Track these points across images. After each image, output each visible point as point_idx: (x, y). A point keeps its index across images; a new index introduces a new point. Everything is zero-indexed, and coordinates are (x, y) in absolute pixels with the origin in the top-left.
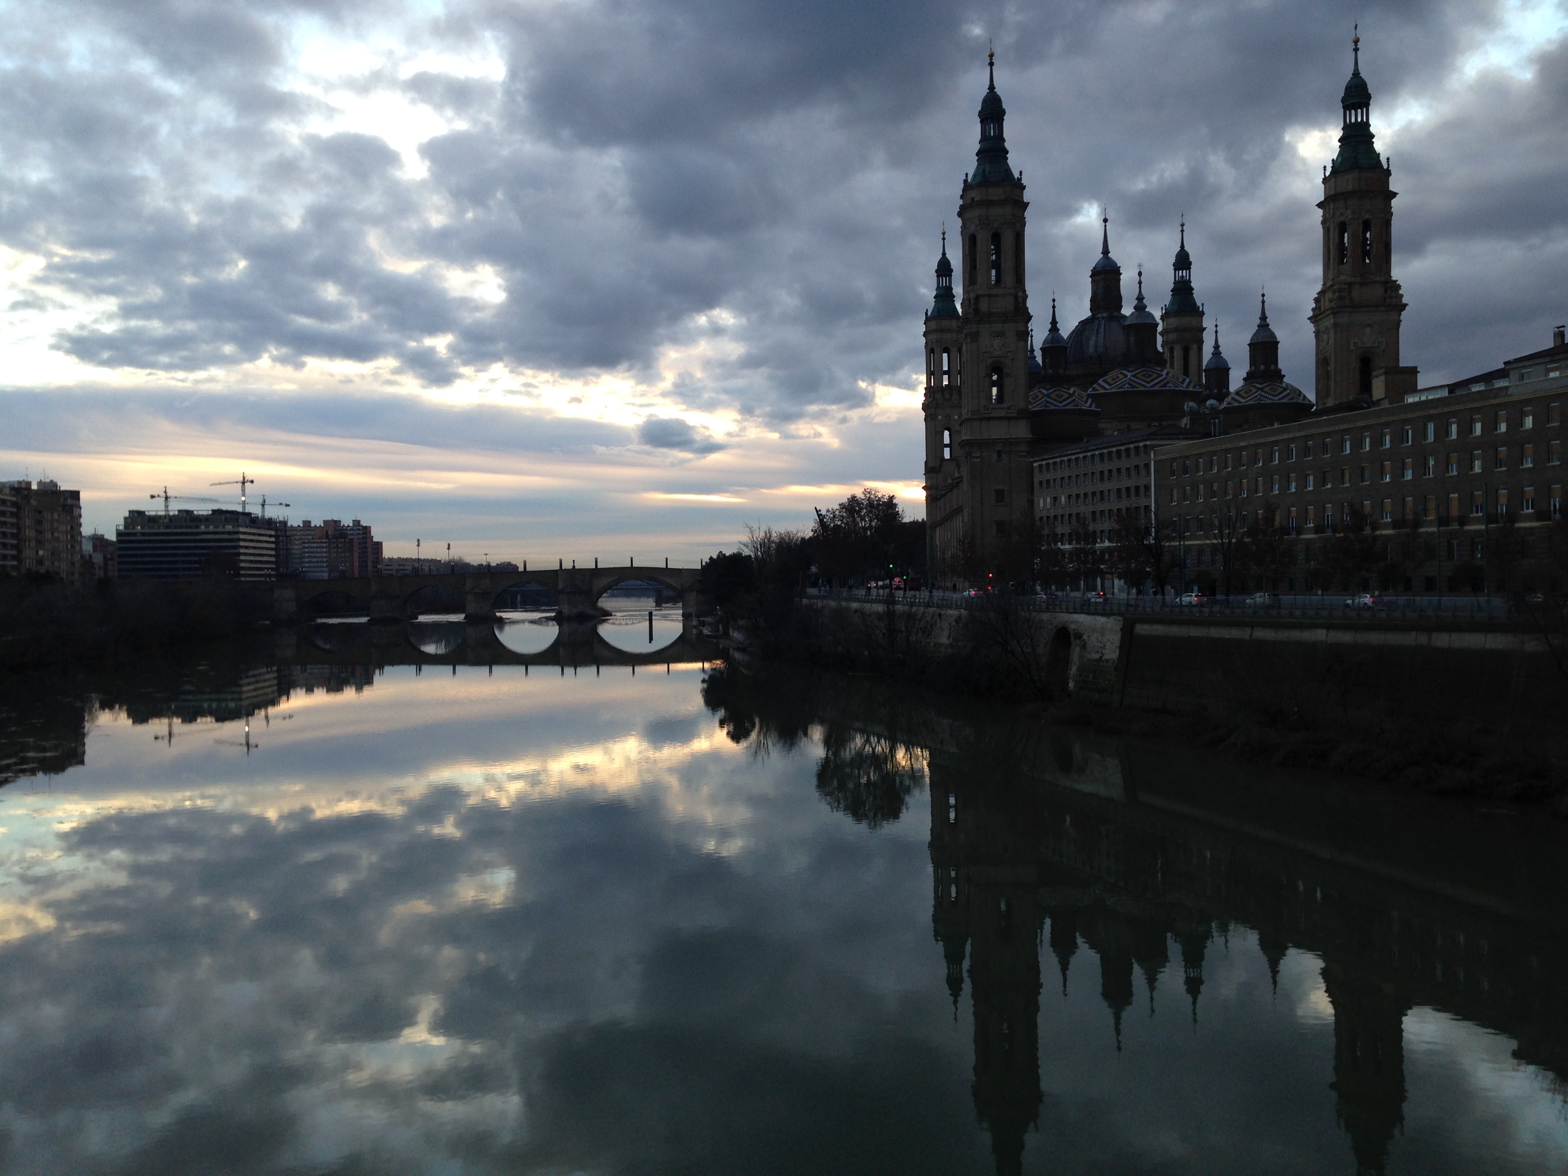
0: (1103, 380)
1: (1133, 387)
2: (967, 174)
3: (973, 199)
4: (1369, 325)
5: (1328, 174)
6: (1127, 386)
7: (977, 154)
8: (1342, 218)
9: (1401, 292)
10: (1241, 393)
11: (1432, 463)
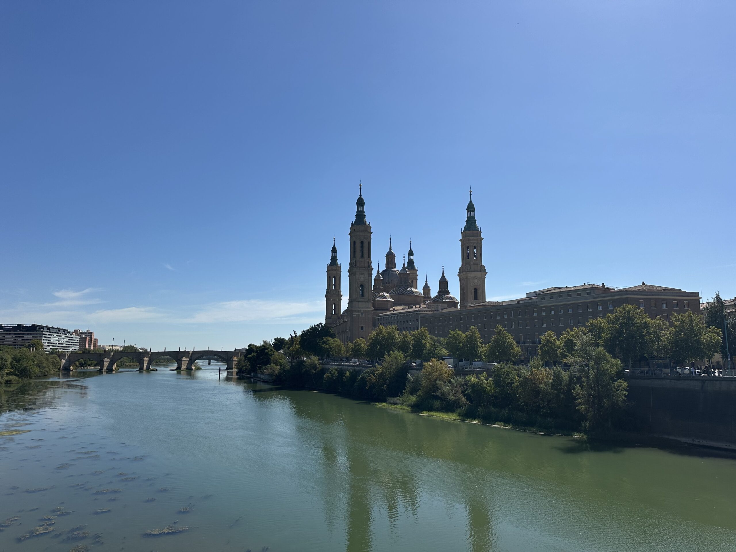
0: (393, 291)
1: (403, 293)
2: (352, 222)
3: (355, 230)
4: (476, 278)
5: (462, 231)
6: (401, 293)
7: (356, 216)
8: (467, 245)
9: (485, 269)
10: (437, 297)
11: (514, 324)
